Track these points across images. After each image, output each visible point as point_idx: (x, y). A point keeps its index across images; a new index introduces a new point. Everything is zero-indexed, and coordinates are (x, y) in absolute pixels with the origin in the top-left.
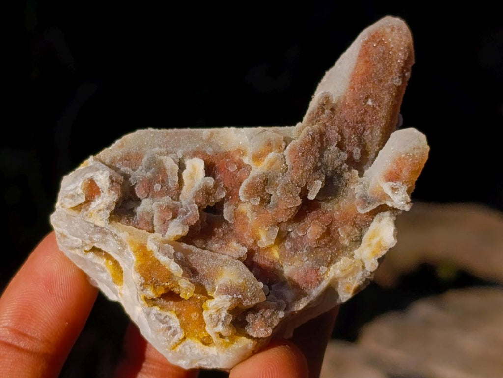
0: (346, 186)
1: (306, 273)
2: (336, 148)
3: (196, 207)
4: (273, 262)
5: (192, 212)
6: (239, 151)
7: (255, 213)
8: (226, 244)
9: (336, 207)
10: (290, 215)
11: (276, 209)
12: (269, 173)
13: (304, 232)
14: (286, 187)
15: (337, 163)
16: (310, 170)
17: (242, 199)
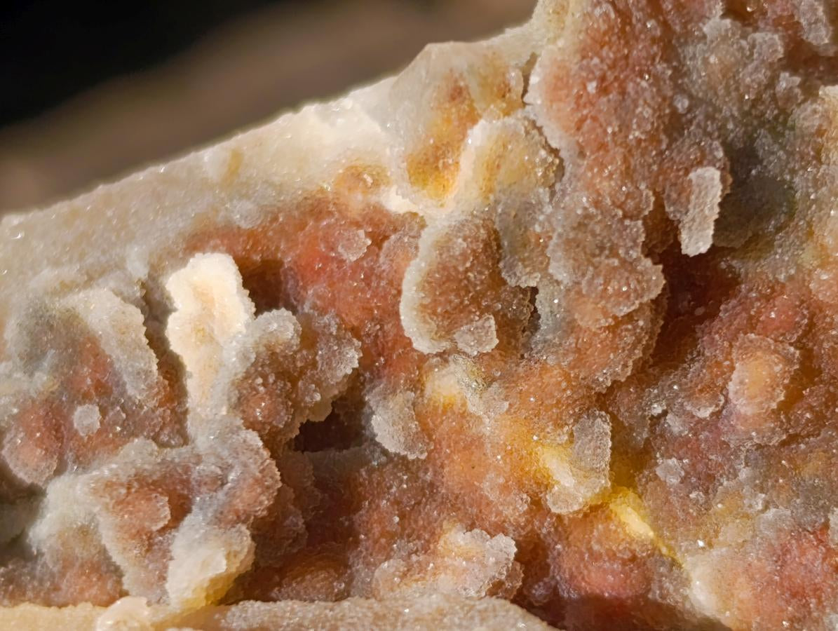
0: (817, 157)
1: (781, 556)
2: (728, 22)
3: (255, 439)
4: (634, 559)
5: (245, 465)
6: (354, 175)
7: (495, 385)
8: (425, 549)
9: (808, 257)
10: (634, 346)
11: (572, 340)
12: (495, 209)
13: (715, 397)
14: (580, 236)
15: (753, 77)
16: (653, 138)
17: (422, 345)
